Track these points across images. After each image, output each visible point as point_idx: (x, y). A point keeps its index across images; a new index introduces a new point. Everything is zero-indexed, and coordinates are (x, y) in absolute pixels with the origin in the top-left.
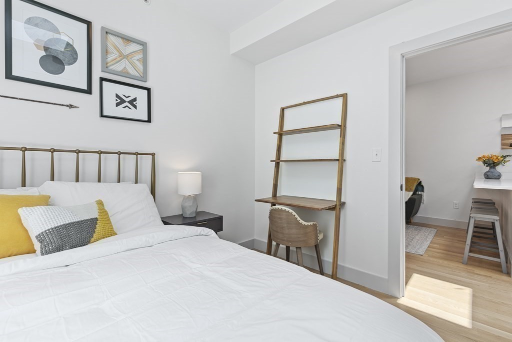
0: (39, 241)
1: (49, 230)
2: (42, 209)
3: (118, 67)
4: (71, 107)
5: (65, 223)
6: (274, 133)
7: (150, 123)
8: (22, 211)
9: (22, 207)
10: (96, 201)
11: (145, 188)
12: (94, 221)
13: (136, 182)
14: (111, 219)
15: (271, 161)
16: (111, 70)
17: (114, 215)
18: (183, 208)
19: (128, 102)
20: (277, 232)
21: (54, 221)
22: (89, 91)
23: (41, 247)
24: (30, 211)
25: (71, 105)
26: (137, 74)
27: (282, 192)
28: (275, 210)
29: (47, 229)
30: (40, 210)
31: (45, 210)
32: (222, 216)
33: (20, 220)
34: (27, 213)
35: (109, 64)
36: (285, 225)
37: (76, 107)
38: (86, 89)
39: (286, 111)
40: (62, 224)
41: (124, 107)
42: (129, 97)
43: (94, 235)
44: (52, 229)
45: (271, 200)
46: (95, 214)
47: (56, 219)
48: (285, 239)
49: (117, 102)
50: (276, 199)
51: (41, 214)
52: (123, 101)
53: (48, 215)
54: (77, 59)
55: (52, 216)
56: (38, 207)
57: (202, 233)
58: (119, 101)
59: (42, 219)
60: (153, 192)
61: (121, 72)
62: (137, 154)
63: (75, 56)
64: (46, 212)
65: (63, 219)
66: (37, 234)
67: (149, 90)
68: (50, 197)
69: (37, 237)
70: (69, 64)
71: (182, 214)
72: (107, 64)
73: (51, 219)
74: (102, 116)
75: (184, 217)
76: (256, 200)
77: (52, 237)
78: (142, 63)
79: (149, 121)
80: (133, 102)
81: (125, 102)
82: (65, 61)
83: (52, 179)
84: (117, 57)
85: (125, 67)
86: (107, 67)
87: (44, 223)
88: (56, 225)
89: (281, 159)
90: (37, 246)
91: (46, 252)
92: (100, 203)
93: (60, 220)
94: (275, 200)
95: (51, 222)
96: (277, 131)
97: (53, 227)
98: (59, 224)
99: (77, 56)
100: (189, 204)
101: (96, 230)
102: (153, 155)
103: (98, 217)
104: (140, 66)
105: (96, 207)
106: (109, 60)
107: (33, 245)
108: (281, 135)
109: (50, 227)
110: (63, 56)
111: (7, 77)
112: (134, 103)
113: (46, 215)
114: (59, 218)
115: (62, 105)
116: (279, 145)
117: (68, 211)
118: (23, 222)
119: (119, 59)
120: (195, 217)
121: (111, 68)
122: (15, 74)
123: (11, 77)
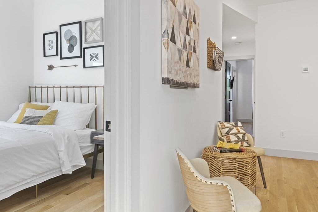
4: (76, 66)
16: (88, 42)
22: (81, 57)
42: (95, 54)
43: (38, 123)
54: (77, 43)
61: (92, 40)
62: (96, 87)
67: (103, 46)
68: (49, 107)
74: (84, 68)
81: (93, 57)
82: (74, 45)
85: (94, 37)
103: (44, 116)
122: (62, 57)
123: (61, 58)
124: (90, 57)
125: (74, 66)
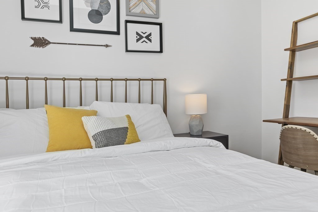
0: (94, 139)
1: (99, 132)
2: (95, 118)
3: (137, 10)
4: (107, 47)
5: (108, 128)
6: (285, 50)
7: (162, 54)
8: (84, 119)
9: (84, 116)
10: (126, 115)
11: (159, 107)
12: (126, 129)
13: (152, 103)
14: (137, 129)
15: (282, 80)
16: (133, 13)
17: (139, 126)
18: (190, 127)
19: (145, 37)
20: (290, 153)
21: (102, 127)
22: (118, 33)
23: (96, 144)
24: (88, 119)
25: (107, 45)
26: (151, 13)
27: (296, 113)
28: (288, 129)
29: (98, 132)
30: (93, 118)
31: (97, 119)
32: (228, 136)
33: (83, 125)
34: (87, 120)
35: (131, 9)
36: (301, 146)
37: (110, 46)
38: (116, 31)
39: (300, 25)
40: (107, 129)
41: (142, 42)
42: (146, 33)
43: (127, 139)
44: (101, 132)
45: (283, 120)
46: (126, 125)
47: (103, 125)
48: (301, 161)
49: (137, 38)
50: (288, 120)
51: (95, 121)
52: (141, 37)
53: (98, 122)
54: (110, 9)
55: (100, 123)
56: (93, 116)
57: (211, 144)
58: (139, 37)
59: (95, 125)
60: (165, 111)
61: (140, 13)
62: (152, 80)
63: (109, 7)
64: (97, 120)
65: (107, 126)
66: (93, 135)
67: (160, 25)
68: (97, 112)
69: (92, 137)
70: (106, 14)
71: (189, 133)
72: (130, 9)
73: (100, 125)
74: (127, 51)
75: (191, 135)
76: (264, 121)
77: (101, 137)
78: (155, 3)
79: (161, 51)
80: (148, 37)
81: (143, 37)
82: (102, 12)
83: (97, 100)
84: (136, 1)
85: (143, 9)
86: (130, 12)
87: (96, 127)
88: (103, 130)
89: (294, 77)
90: (93, 143)
91: (98, 146)
92: (128, 117)
93: (105, 126)
94: (286, 121)
95: (100, 127)
96: (289, 47)
97: (102, 130)
98: (105, 129)
99: (110, 7)
100: (195, 123)
101: (127, 136)
102: (165, 80)
103: (128, 127)
104: (154, 6)
105: (126, 119)
106: (131, 5)
107: (91, 143)
108: (293, 51)
109: (100, 131)
110: (102, 8)
111: (71, 31)
112: (150, 38)
113: (97, 122)
114: (105, 125)
115: (102, 46)
116: (291, 63)
117: (110, 120)
118: (84, 126)
119: (138, 3)
120: (201, 135)
121: (133, 11)
122: (75, 27)
123: (72, 29)
124: (137, 37)
125: (104, 46)
